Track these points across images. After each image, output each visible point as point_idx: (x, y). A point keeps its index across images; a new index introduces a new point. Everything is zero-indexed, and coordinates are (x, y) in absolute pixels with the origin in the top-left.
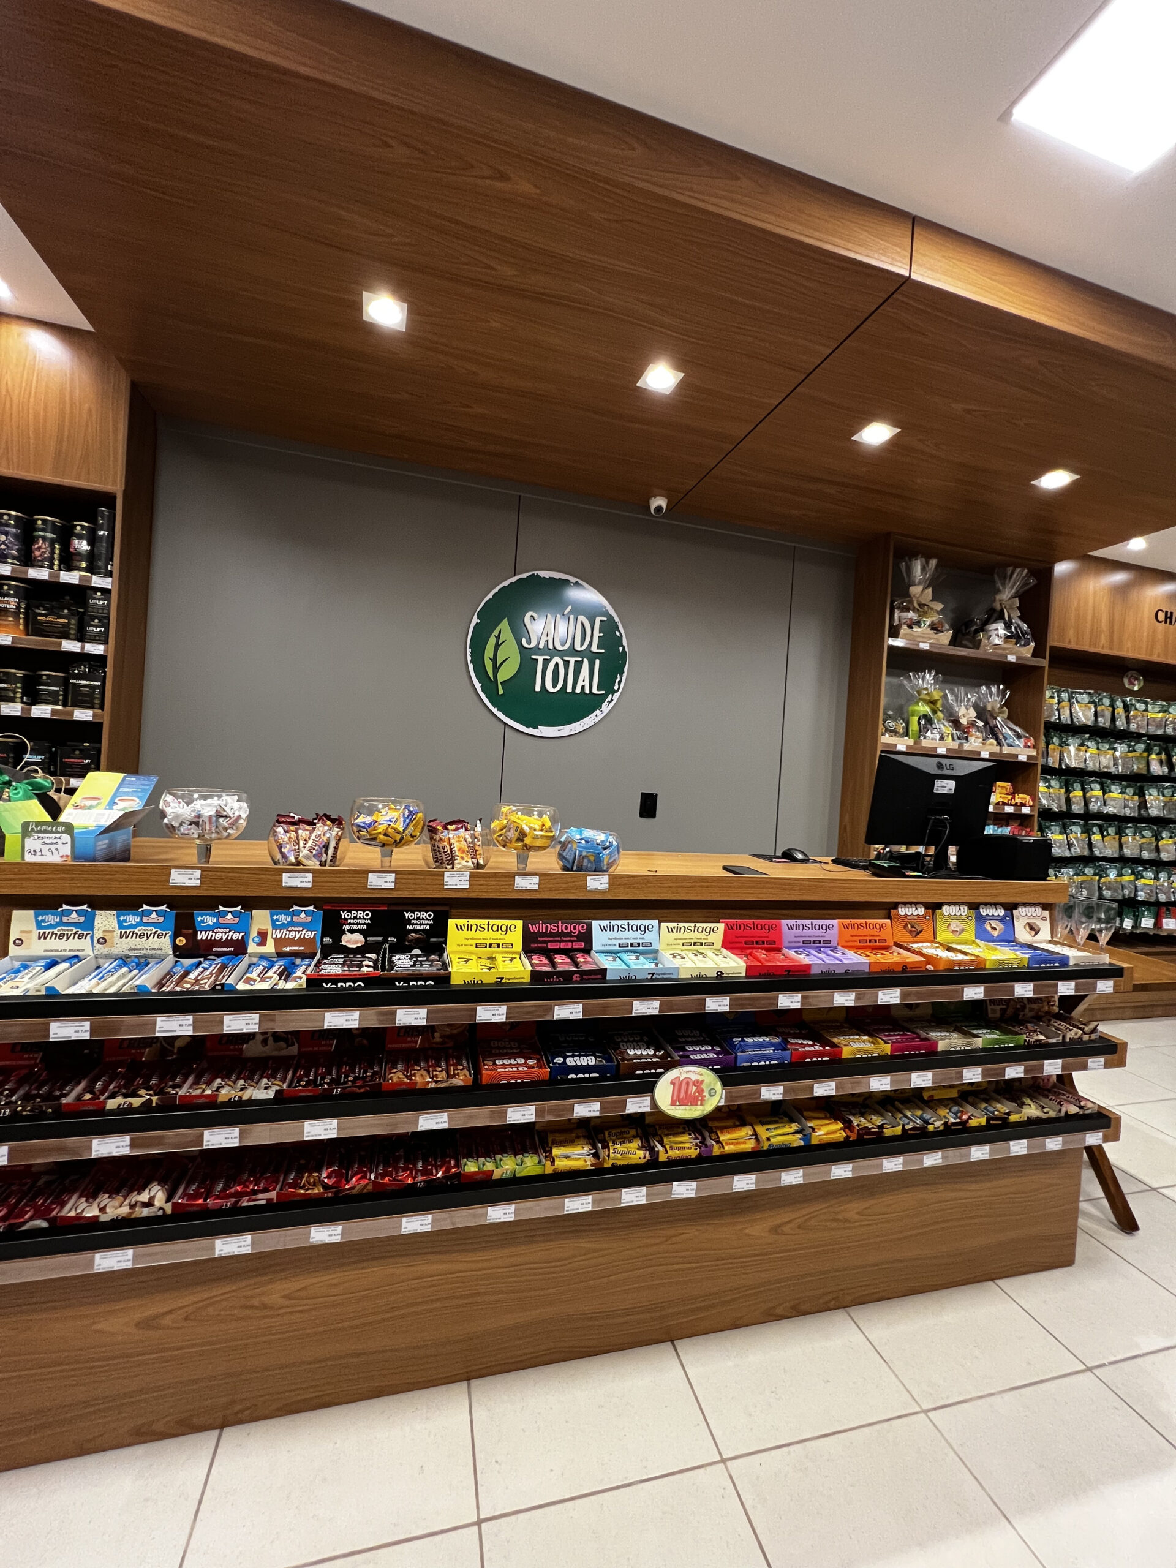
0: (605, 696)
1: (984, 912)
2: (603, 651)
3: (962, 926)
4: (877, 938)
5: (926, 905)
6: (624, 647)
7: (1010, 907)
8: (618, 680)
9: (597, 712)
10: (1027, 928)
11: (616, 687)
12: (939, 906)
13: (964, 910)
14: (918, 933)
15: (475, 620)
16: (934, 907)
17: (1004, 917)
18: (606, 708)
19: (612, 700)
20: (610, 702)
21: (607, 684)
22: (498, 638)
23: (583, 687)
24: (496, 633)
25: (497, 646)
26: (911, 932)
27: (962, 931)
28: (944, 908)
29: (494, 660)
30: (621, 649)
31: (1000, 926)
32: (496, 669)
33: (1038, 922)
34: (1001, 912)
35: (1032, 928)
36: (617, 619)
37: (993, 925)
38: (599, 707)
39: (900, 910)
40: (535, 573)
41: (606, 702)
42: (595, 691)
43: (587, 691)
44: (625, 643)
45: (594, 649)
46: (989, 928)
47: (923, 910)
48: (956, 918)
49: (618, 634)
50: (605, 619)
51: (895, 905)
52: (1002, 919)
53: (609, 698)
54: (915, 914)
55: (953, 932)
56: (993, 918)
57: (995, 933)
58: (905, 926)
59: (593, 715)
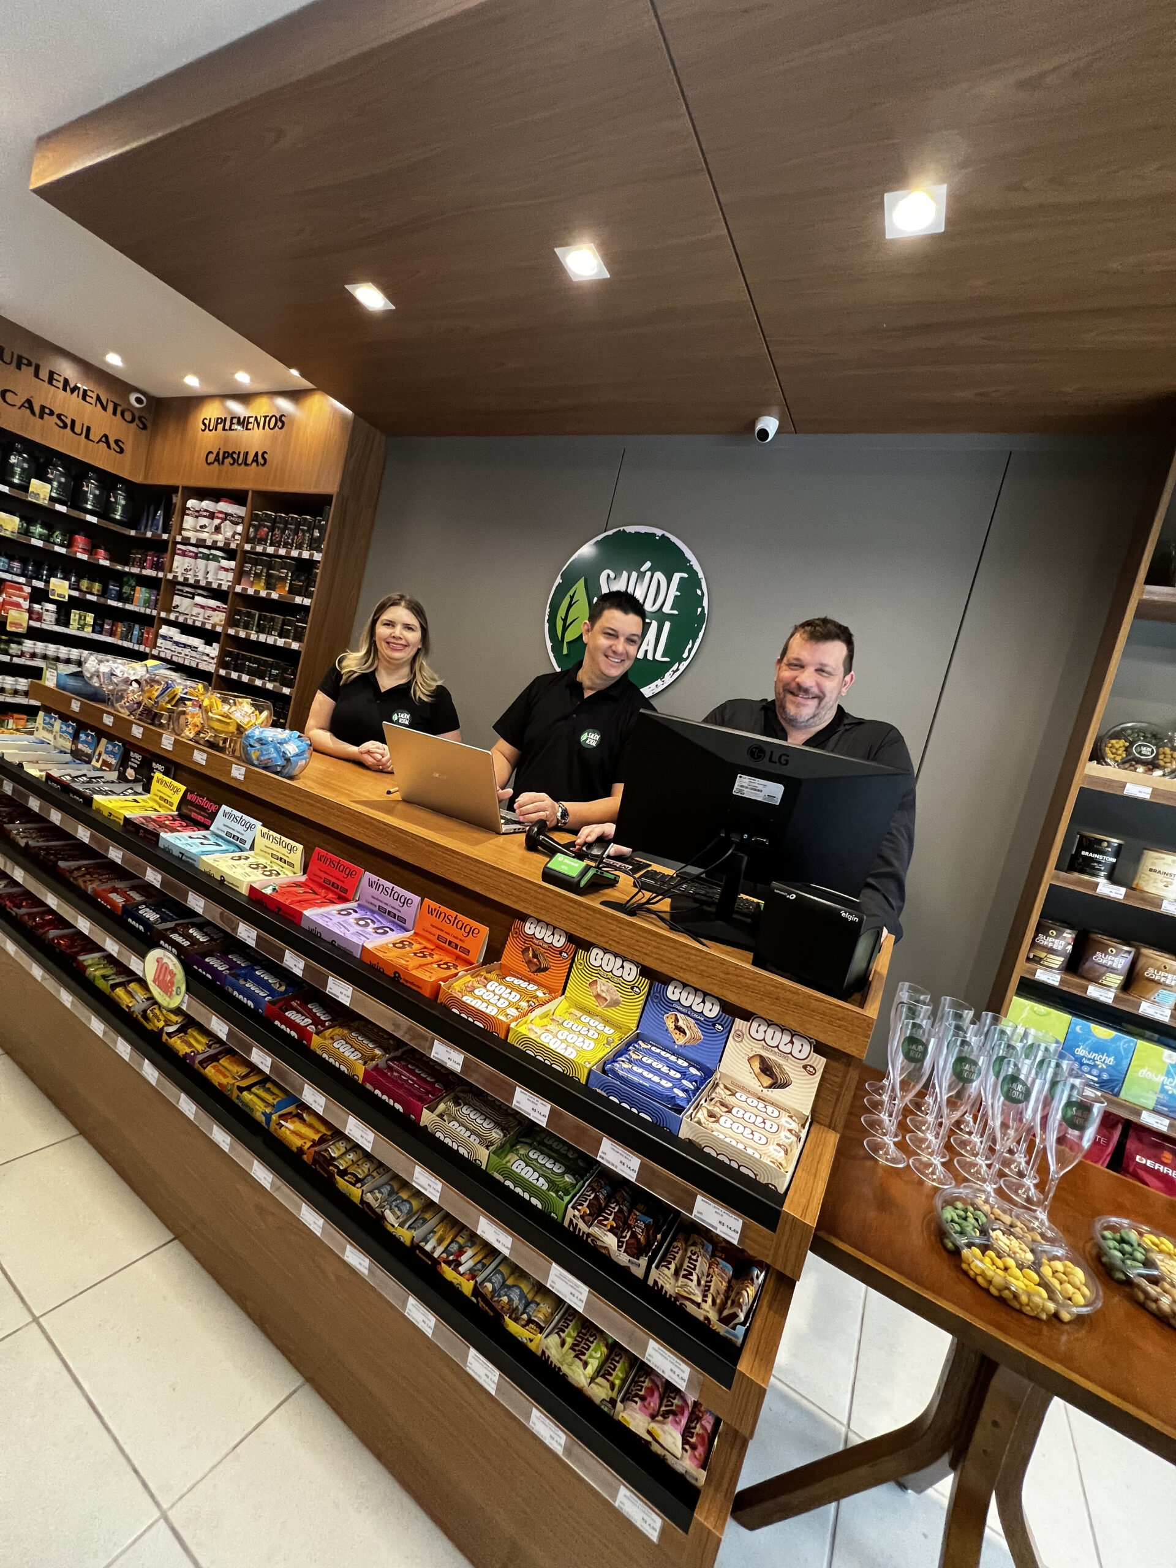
0: (671, 665)
1: (673, 993)
2: (676, 612)
3: (618, 996)
4: (460, 944)
5: (571, 938)
6: (703, 608)
7: (732, 1011)
8: (689, 646)
9: (659, 682)
10: (756, 1065)
11: (685, 655)
12: (587, 946)
13: (631, 972)
14: (541, 970)
15: (559, 580)
16: (579, 944)
17: (713, 1022)
18: (669, 678)
19: (678, 670)
20: (674, 672)
21: (674, 651)
22: (572, 597)
23: (646, 651)
24: (571, 593)
25: (570, 606)
26: (529, 962)
27: (615, 1003)
28: (595, 951)
29: (565, 620)
30: (699, 610)
31: (694, 1031)
32: (565, 629)
33: (791, 1069)
34: (712, 1010)
35: (766, 1068)
36: (701, 575)
37: (681, 1023)
38: (661, 675)
39: (528, 924)
40: (622, 529)
41: (670, 672)
42: (658, 657)
43: (650, 657)
44: (705, 603)
45: (667, 609)
46: (671, 1025)
47: (563, 940)
48: (610, 976)
49: (699, 592)
50: (686, 575)
51: (524, 918)
52: (706, 1024)
53: (675, 668)
54: (548, 940)
55: (598, 996)
56: (689, 1011)
57: (680, 1040)
58: (525, 951)
59: (653, 685)
